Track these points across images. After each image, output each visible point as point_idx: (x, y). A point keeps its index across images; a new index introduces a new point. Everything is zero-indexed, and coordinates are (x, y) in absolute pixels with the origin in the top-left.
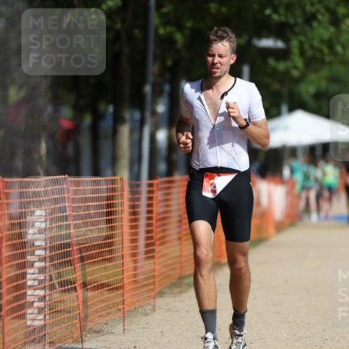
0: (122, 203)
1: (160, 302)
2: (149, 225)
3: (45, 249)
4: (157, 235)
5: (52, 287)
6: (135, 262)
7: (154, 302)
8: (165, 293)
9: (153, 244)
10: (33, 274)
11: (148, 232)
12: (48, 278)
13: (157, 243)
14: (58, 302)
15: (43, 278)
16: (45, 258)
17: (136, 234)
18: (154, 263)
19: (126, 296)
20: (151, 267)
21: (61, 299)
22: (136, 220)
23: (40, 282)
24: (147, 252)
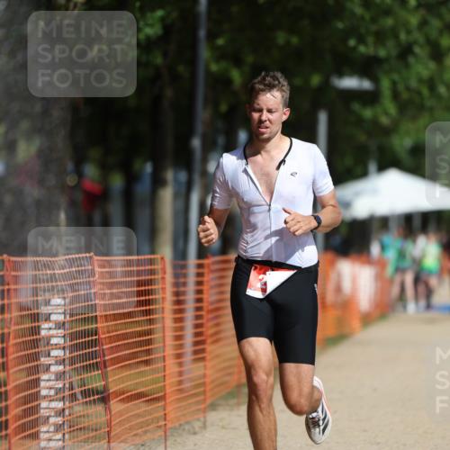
0: (164, 289)
1: (213, 416)
2: (198, 317)
3: (64, 348)
4: (209, 330)
5: (73, 397)
6: (180, 364)
7: (205, 417)
8: (219, 405)
9: (203, 342)
10: (48, 380)
11: (197, 326)
12: (67, 386)
13: (209, 341)
14: (80, 416)
15: (61, 386)
16: (64, 360)
17: (182, 329)
18: (205, 366)
19: (169, 409)
20: (201, 372)
21: (85, 412)
22: (181, 311)
23: (58, 391)
24: (196, 352)
